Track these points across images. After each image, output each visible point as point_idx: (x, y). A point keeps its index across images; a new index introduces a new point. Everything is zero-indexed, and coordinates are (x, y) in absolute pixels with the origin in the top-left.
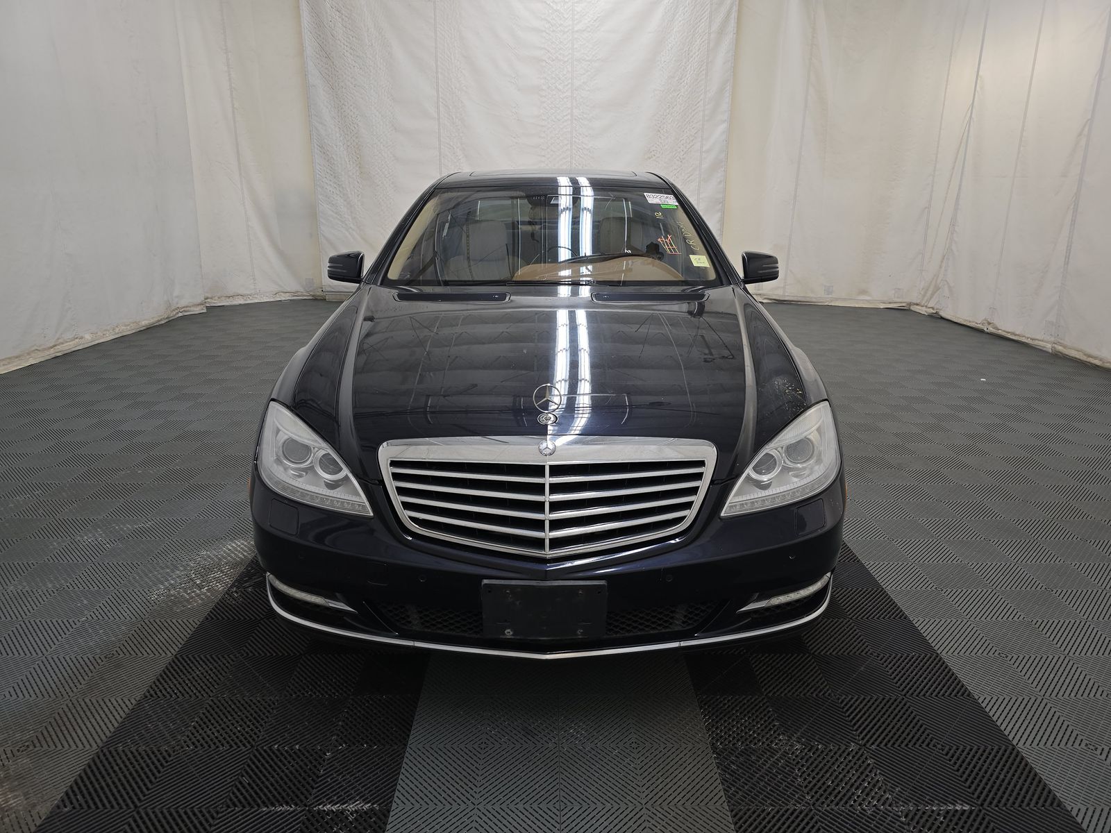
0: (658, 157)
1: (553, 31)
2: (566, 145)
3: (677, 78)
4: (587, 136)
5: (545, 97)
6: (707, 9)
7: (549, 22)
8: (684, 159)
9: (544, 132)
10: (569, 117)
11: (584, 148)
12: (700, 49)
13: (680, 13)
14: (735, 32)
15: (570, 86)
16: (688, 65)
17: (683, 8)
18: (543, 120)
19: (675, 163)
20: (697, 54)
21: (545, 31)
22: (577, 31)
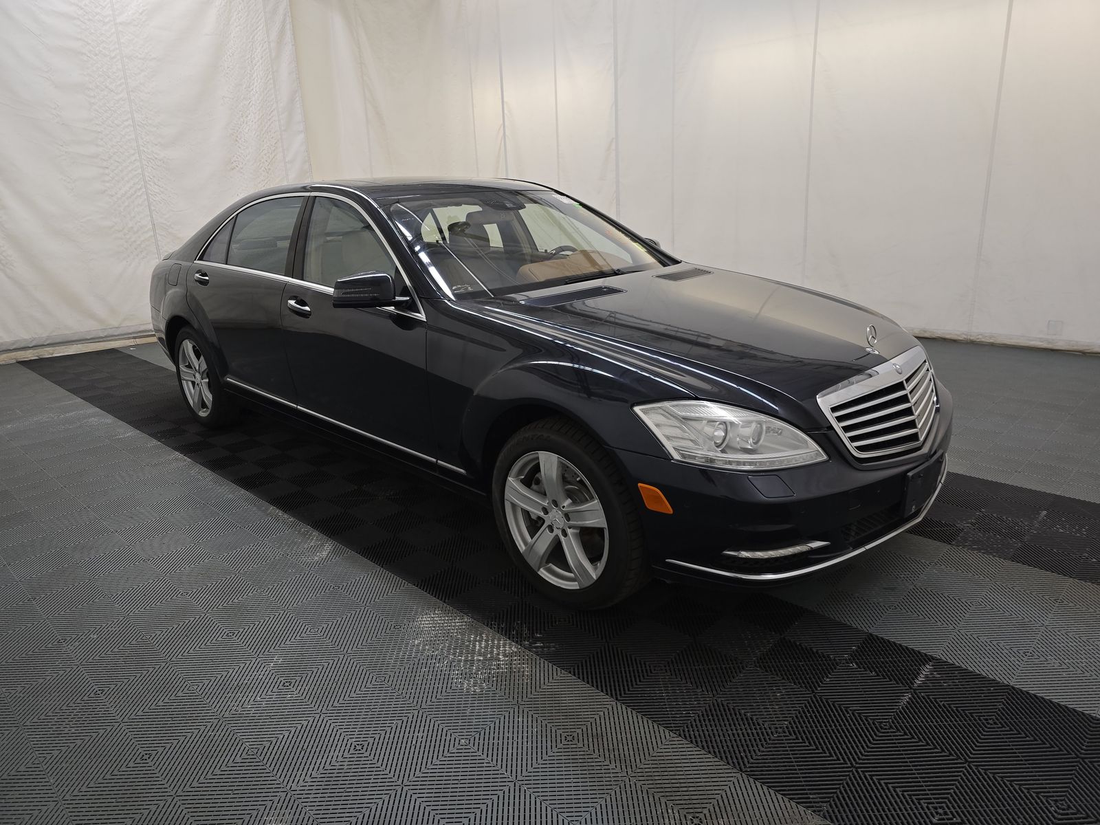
0: (242, 168)
1: (89, 20)
2: (133, 154)
3: (244, 86)
4: (156, 145)
5: (94, 97)
6: (262, 17)
7: (82, 9)
8: (269, 169)
9: (102, 139)
10: (130, 122)
11: (156, 158)
12: (262, 57)
13: (234, 18)
14: (293, 43)
15: (124, 86)
16: (254, 73)
17: (236, 13)
18: (97, 124)
19: (261, 174)
20: (261, 62)
21: (78, 19)
22: (121, 24)
